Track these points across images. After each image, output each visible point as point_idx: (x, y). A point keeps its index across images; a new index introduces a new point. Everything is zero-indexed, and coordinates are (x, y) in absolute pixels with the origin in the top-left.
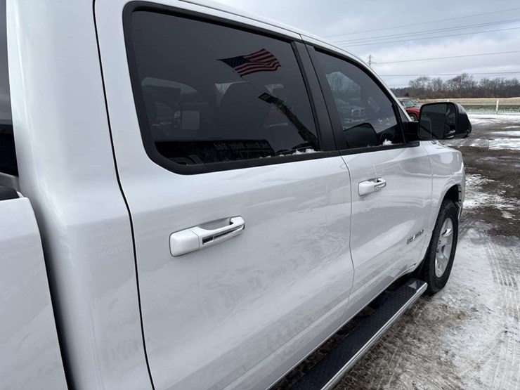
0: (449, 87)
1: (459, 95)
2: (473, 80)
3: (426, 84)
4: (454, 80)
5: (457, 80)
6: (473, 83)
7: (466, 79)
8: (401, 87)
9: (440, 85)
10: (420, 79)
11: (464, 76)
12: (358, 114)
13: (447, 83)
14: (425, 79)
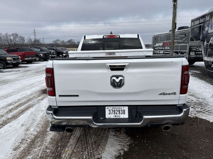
0: (67, 44)
1: (71, 47)
2: (75, 41)
3: (59, 42)
4: (69, 41)
5: (70, 41)
6: (75, 43)
7: (72, 41)
8: (48, 43)
9: (64, 43)
10: (57, 40)
11: (72, 40)
12: (54, 53)
13: (66, 42)
14: (59, 40)
